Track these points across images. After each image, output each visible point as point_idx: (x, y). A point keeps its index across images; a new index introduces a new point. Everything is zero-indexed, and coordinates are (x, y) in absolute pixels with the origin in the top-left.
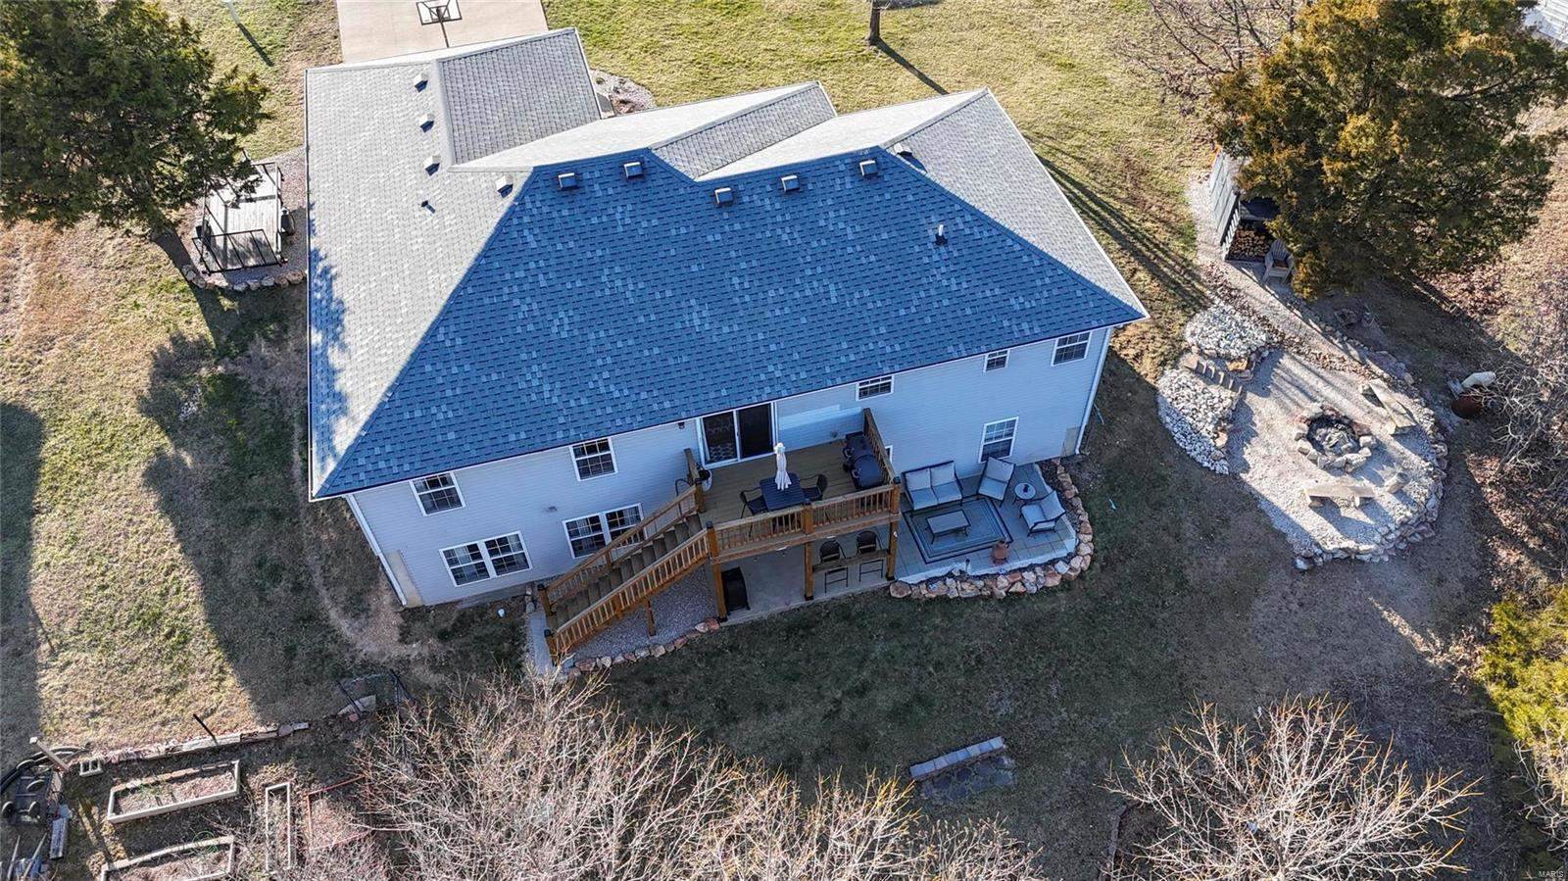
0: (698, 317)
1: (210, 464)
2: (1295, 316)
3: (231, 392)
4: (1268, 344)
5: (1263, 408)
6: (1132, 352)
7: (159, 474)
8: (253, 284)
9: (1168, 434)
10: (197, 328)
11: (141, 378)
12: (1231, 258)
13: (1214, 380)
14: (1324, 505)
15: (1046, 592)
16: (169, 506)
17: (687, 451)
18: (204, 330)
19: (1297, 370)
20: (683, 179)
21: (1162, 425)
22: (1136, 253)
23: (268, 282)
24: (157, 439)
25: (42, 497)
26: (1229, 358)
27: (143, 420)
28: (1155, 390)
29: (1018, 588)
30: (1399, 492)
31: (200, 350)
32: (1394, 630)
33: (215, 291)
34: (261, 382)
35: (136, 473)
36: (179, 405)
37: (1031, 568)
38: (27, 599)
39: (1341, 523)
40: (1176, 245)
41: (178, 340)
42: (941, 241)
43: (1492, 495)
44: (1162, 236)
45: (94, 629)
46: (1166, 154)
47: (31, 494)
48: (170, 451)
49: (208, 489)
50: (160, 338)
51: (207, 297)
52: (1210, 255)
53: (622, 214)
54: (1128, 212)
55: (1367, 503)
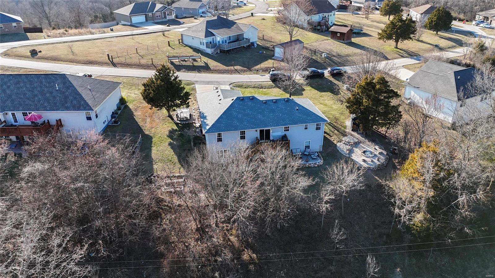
0: (260, 116)
1: (178, 143)
2: (364, 139)
3: (181, 135)
4: (358, 142)
5: (356, 150)
6: (332, 140)
7: (170, 144)
8: (184, 123)
9: (338, 151)
10: (175, 127)
11: (167, 133)
12: (352, 130)
13: (347, 145)
14: (364, 161)
15: (314, 167)
16: (172, 148)
17: (257, 137)
18: (177, 128)
19: (363, 145)
20: (259, 100)
21: (337, 149)
22: (335, 129)
23: (187, 123)
24: (170, 140)
25: (153, 145)
26: (350, 142)
27: (168, 138)
28: (336, 145)
29: (310, 166)
30: (378, 160)
31: (176, 130)
32: (376, 179)
33: (178, 123)
34: (186, 134)
35: (167, 144)
36: (173, 136)
37: (312, 163)
38: (151, 156)
39: (368, 164)
40: (343, 128)
41: (173, 129)
42: (297, 110)
43: (396, 164)
44: (340, 127)
45: (161, 161)
46: (342, 117)
47: (151, 144)
48: (172, 142)
49: (178, 146)
50: (170, 129)
51: (177, 124)
52: (349, 130)
53: (250, 103)
54: (334, 124)
55: (372, 161)
